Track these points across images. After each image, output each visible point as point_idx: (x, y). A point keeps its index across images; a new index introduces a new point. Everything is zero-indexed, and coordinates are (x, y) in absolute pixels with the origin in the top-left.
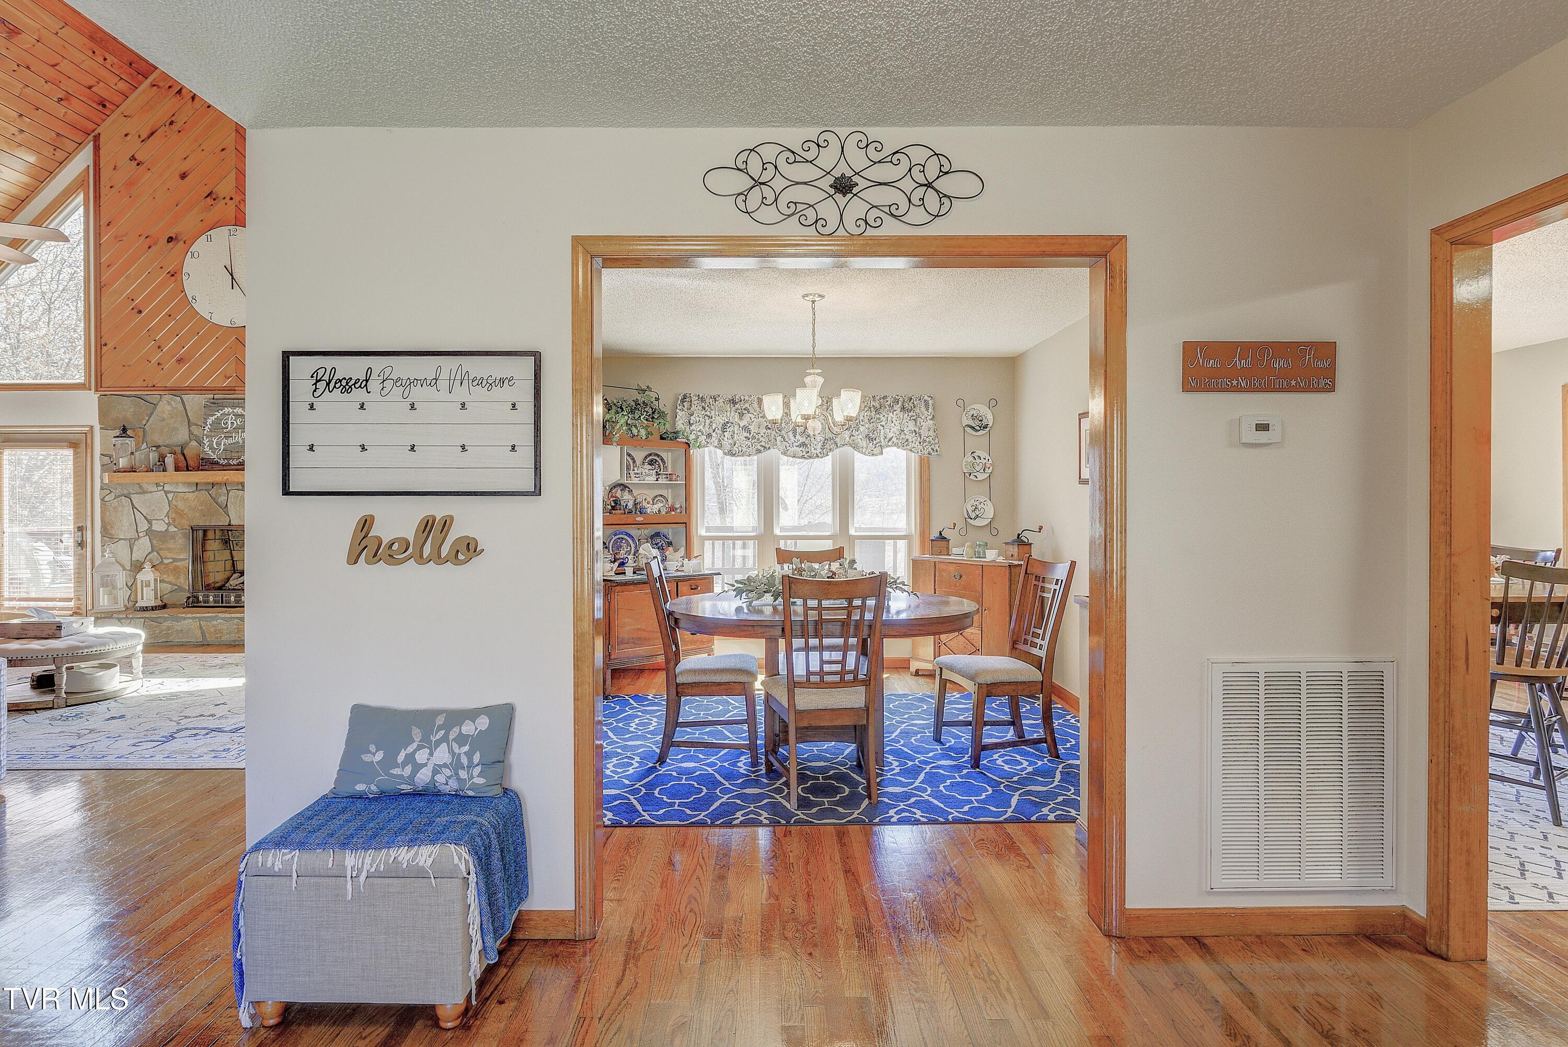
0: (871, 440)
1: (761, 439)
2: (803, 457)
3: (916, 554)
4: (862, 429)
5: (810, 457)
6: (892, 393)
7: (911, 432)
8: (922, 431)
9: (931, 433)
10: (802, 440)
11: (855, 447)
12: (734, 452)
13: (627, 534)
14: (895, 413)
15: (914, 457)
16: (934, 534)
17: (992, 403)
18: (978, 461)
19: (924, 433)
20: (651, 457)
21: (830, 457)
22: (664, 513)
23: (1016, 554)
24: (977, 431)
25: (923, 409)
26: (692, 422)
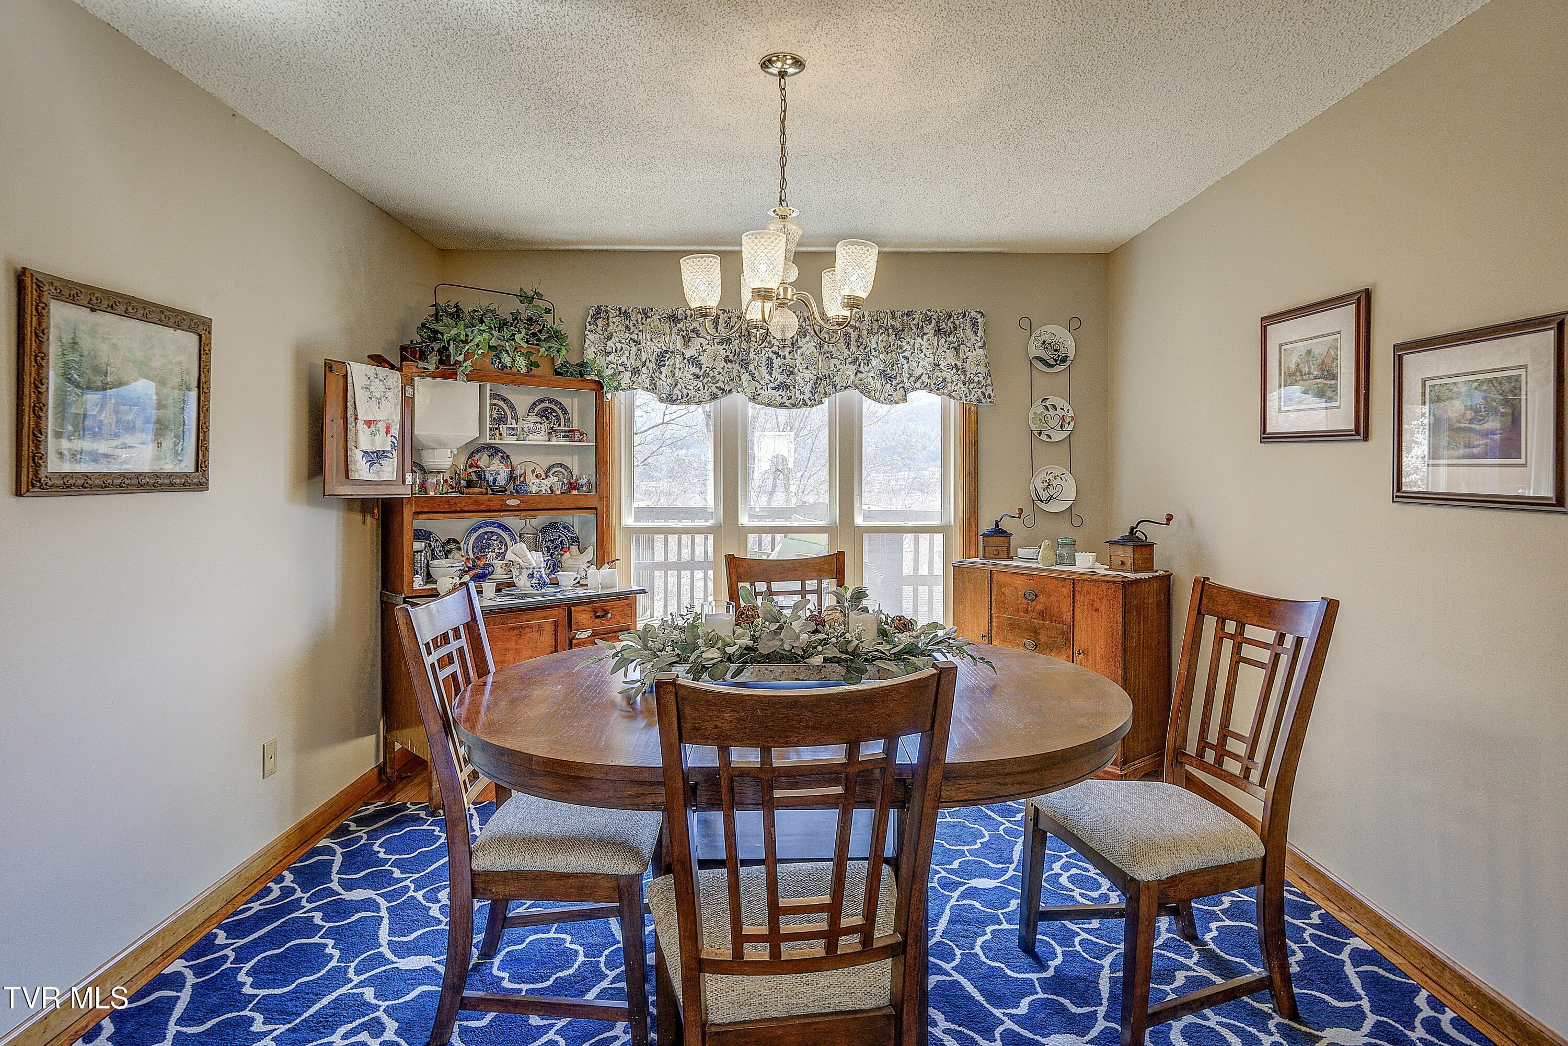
0: (889, 378)
1: (718, 377)
2: (782, 405)
3: (957, 556)
4: (874, 362)
5: (794, 405)
6: (921, 308)
7: (950, 367)
8: (967, 366)
9: (981, 368)
10: (781, 378)
11: (865, 390)
12: (675, 397)
13: (501, 526)
14: (925, 337)
15: (954, 406)
16: (986, 525)
17: (1073, 324)
18: (1051, 411)
19: (971, 368)
20: (543, 405)
21: (825, 406)
22: (558, 492)
23: (1129, 562)
24: (1050, 366)
25: (969, 332)
26: (609, 350)
